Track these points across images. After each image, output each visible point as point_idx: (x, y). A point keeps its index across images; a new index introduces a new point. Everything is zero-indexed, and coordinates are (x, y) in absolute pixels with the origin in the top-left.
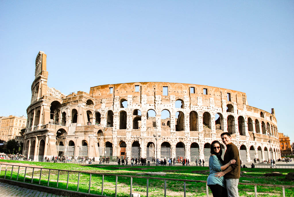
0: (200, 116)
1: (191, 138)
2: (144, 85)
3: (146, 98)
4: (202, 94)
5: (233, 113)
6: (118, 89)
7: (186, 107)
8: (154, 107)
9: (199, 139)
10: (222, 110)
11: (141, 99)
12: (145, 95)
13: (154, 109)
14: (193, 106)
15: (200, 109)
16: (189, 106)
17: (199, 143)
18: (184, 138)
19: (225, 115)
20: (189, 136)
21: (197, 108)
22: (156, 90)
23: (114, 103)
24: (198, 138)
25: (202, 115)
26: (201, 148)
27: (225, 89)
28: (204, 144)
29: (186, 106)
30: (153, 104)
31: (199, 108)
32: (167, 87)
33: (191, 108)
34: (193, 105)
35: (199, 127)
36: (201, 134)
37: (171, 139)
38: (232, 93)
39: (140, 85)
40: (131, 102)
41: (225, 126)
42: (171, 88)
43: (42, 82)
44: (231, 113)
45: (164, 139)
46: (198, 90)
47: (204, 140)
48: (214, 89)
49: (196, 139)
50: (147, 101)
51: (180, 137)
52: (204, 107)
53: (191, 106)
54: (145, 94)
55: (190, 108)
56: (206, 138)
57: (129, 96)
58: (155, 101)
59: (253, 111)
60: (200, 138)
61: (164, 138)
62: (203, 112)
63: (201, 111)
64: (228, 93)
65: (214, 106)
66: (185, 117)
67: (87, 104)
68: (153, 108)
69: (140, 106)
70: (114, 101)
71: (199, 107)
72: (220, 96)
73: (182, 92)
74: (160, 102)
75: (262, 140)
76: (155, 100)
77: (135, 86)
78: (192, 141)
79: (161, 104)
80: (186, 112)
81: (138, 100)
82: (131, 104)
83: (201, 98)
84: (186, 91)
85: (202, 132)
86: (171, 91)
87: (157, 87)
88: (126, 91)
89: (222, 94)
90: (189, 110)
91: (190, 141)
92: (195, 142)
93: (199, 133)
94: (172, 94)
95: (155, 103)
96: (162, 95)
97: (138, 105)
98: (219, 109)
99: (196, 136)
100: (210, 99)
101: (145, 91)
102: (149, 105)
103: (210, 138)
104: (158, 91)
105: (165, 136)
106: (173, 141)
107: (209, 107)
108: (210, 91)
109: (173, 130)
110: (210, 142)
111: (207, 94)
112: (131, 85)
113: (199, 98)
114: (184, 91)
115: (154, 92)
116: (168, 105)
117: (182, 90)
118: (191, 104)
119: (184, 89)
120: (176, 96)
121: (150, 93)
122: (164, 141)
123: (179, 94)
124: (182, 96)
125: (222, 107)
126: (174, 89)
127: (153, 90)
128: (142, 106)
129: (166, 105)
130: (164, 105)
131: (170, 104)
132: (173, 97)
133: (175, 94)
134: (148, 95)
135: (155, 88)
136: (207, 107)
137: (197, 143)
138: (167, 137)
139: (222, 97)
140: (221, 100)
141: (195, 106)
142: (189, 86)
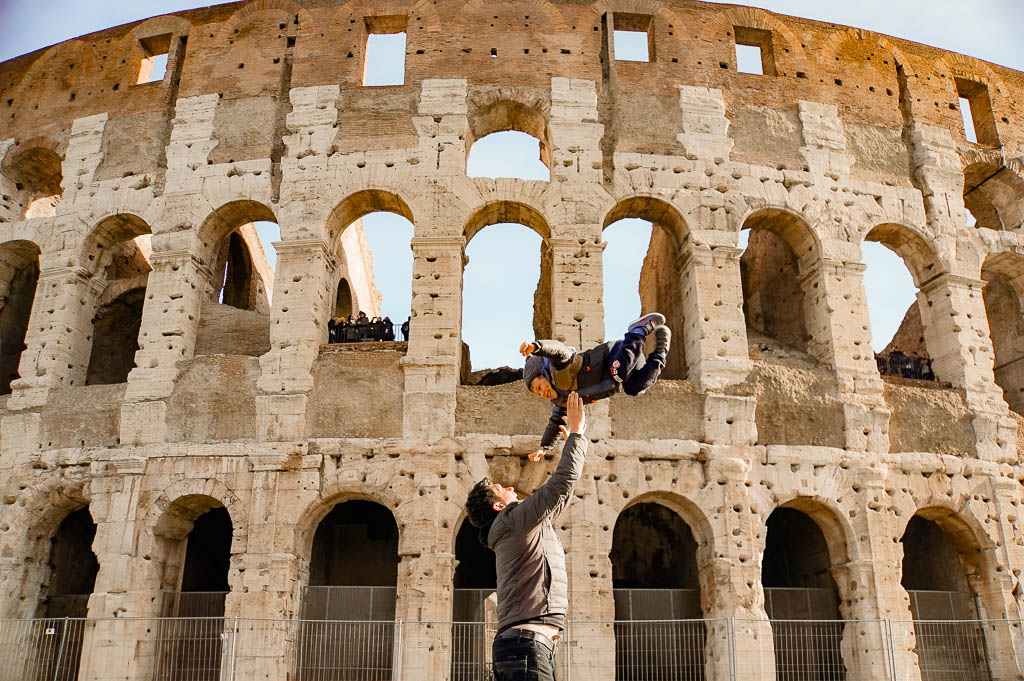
1: (620, 446)
2: (211, 27)
3: (211, 114)
4: (724, 66)
6: (17, 92)
7: (567, 164)
8: (265, 180)
9: (703, 461)
10: (928, 207)
11: (167, 133)
12: (207, 97)
13: (266, 201)
14: (636, 158)
15: (705, 181)
16: (599, 157)
17: (707, 501)
20: (603, 427)
21: (683, 178)
22: (299, 51)
24: (695, 447)
25: (729, 239)
26: (735, 552)
27: (936, 53)
28: (767, 510)
29: (569, 157)
30: (263, 164)
31: (696, 178)
33: (618, 178)
34: (640, 150)
36: (724, 412)
37: (402, 464)
38: (1000, 84)
39: (184, 26)
40: (86, 166)
41: (966, 339)
42: (436, 27)
45: (330, 464)
47: (771, 474)
48: (836, 38)
49: (674, 461)
50: (214, 136)
51: (506, 442)
52: (759, 171)
53: (621, 159)
54: (205, 90)
55: (608, 180)
56: (780, 452)
58: (284, 138)
60: (715, 451)
61: (338, 458)
62: (748, 213)
63: (718, 199)
65: (844, 164)
68: (258, 188)
69: (148, 191)
71: (701, 166)
72: (896, 90)
73: (535, 51)
74: (325, 139)
76: (282, 130)
77: (143, 42)
78: (635, 483)
79: (334, 150)
80: (571, 207)
81: (143, 145)
82: (87, 179)
83: (718, 98)
84: (572, 41)
85: (733, 390)
86: (429, 47)
87: (309, 29)
88: (67, 95)
89: (911, 81)
90: (601, 190)
91: (612, 478)
92: (666, 487)
93: (702, 398)
94: (443, 68)
95: (278, 153)
96: (345, 87)
97: (141, 177)
98: (891, 196)
99: (671, 430)
100: (797, 109)
101: (208, 70)
102: (230, 167)
103: (828, 454)
104: (317, 52)
105: (354, 434)
106: (428, 479)
107: (793, 175)
108: (797, 48)
109: (434, 371)
110: (827, 488)
111: (769, 69)
112: (114, 42)
113: (689, 94)
114: (553, 40)
115: (280, 67)
116: (398, 156)
117: (539, 36)
118: (622, 144)
119: (552, 32)
120: (480, 81)
121: (250, 81)
122: (328, 483)
123: (510, 68)
124: (528, 81)
125: (917, 180)
126: (459, 28)
127: (279, 50)
128: (169, 188)
129: (376, 160)
130: (358, 157)
131: (415, 143)
132: (447, 95)
133: (469, 68)
134: (228, 93)
135: (291, 32)
136: (780, 175)
137: (691, 496)
138: (367, 443)
139: (915, 106)
140: (908, 127)
141: (660, 160)
142: (600, 7)
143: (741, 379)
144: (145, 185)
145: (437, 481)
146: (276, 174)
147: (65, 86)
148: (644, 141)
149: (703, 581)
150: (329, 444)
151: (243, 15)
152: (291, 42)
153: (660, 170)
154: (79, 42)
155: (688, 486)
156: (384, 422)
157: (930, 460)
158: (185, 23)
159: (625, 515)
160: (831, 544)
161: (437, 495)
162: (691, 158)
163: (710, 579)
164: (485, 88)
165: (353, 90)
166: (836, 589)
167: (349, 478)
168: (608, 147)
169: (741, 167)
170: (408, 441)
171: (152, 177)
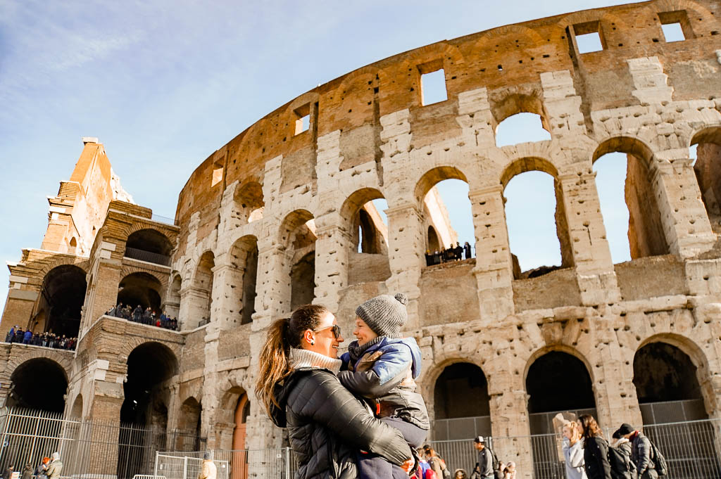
1: (629, 306)
2: (330, 93)
3: (338, 142)
4: (656, 41)
6: (237, 155)
7: (560, 126)
8: (374, 173)
11: (314, 157)
12: (334, 133)
13: (376, 186)
14: (606, 113)
15: (657, 118)
16: (581, 117)
18: (579, 312)
20: (615, 295)
21: (641, 119)
22: (382, 94)
23: (219, 219)
24: (683, 299)
29: (561, 121)
30: (371, 165)
31: (651, 117)
32: (441, 60)
33: (596, 128)
34: (608, 107)
35: (681, 230)
36: (701, 272)
37: (484, 336)
42: (461, 61)
45: (438, 342)
46: (624, 28)
49: (670, 311)
50: (341, 155)
51: (549, 313)
52: (695, 104)
53: (596, 116)
54: (332, 129)
55: (590, 131)
57: (268, 164)
58: (381, 147)
60: (699, 300)
61: (442, 338)
62: (692, 133)
63: (669, 128)
68: (370, 180)
69: (309, 193)
70: (220, 207)
71: (653, 109)
73: (526, 60)
74: (405, 142)
76: (379, 143)
77: (296, 112)
78: (643, 330)
79: (411, 148)
80: (569, 153)
81: (303, 168)
82: (276, 194)
83: (656, 63)
84: (549, 49)
85: (704, 256)
86: (459, 74)
87: (385, 80)
88: (261, 150)
90: (586, 138)
91: (627, 328)
92: (667, 330)
93: (683, 265)
94: (470, 84)
95: (379, 156)
96: (412, 109)
97: (304, 187)
99: (664, 290)
100: (716, 56)
101: (332, 118)
102: (352, 171)
104: (392, 92)
105: (451, 320)
106: (501, 344)
108: (707, 16)
109: (495, 274)
112: (280, 115)
113: (635, 64)
114: (535, 51)
115: (372, 106)
116: (451, 143)
117: (527, 50)
118: (595, 106)
119: (534, 46)
120: (495, 87)
121: (356, 118)
122: (438, 353)
123: (513, 74)
124: (525, 79)
126: (475, 58)
127: (370, 96)
128: (320, 190)
129: (438, 148)
130: (427, 149)
131: (460, 133)
132: (475, 100)
133: (486, 80)
134: (345, 128)
135: (375, 85)
136: (712, 103)
137: (686, 334)
138: (459, 325)
141: (623, 111)
142: (563, 24)
143: (710, 247)
144: (307, 190)
145: (507, 344)
146: (379, 170)
147: (259, 145)
148: (610, 101)
149: (705, 392)
150: (435, 329)
151: (347, 83)
152: (376, 90)
153: (625, 118)
154: (264, 121)
155: (683, 327)
156: (468, 311)
158: (316, 95)
159: (640, 353)
161: (509, 354)
162: (645, 105)
163: (710, 391)
164: (497, 91)
165: (417, 109)
167: (451, 349)
168: (586, 109)
169: (682, 103)
170: (485, 321)
171: (310, 185)
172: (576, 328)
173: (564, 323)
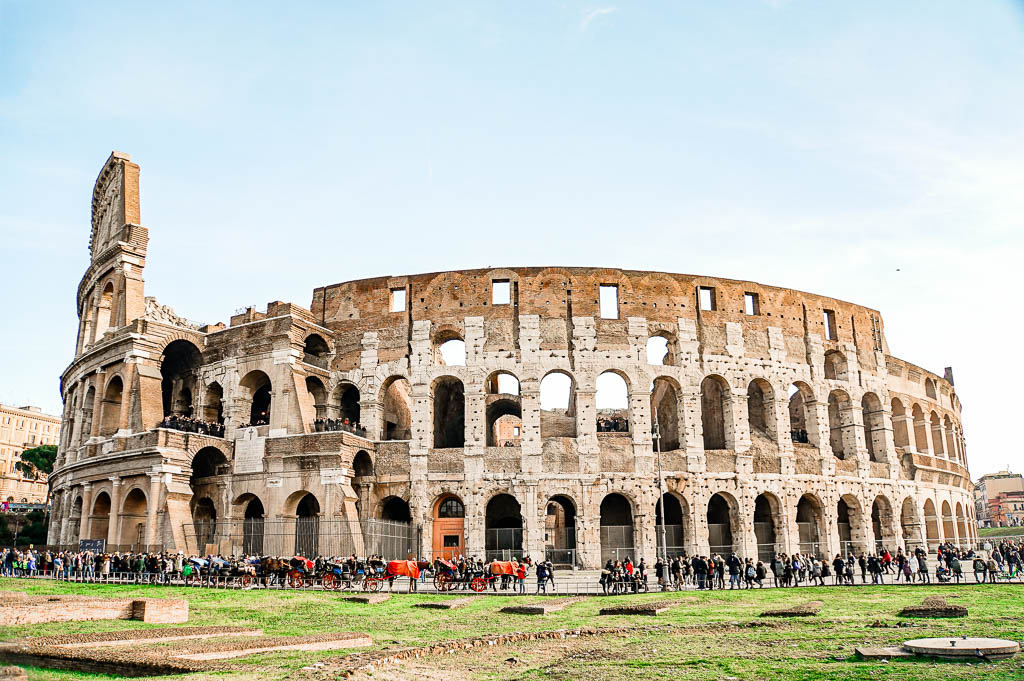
0: (738, 392)
1: (709, 475)
2: (529, 279)
3: (537, 325)
4: (741, 311)
5: (844, 383)
6: (425, 295)
7: (686, 359)
8: (568, 361)
9: (735, 479)
10: (811, 371)
11: (516, 331)
12: (533, 316)
13: (569, 370)
14: (711, 357)
15: (735, 366)
16: (697, 356)
17: (736, 494)
18: (686, 475)
19: (822, 389)
20: (703, 469)
21: (728, 365)
22: (574, 298)
23: (410, 349)
24: (733, 475)
25: (744, 392)
26: (746, 513)
27: (817, 297)
28: (755, 497)
29: (688, 356)
30: (566, 352)
31: (733, 365)
32: (616, 285)
33: (705, 366)
34: (713, 354)
35: (737, 436)
36: (743, 462)
37: (636, 482)
38: (839, 310)
39: (515, 276)
40: (478, 343)
41: (821, 428)
42: (631, 291)
43: (127, 267)
44: (839, 383)
45: (610, 482)
46: (726, 297)
47: (756, 484)
48: (782, 295)
49: (726, 480)
50: (541, 337)
51: (671, 474)
52: (754, 361)
53: (706, 357)
54: (532, 312)
55: (701, 366)
56: (760, 476)
57: (469, 320)
58: (573, 341)
59: (905, 373)
60: (739, 477)
61: (612, 480)
62: (749, 380)
63: (740, 374)
64: (825, 311)
65: (783, 355)
66: (686, 400)
67: (306, 350)
68: (565, 364)
69: (513, 360)
70: (410, 339)
71: (734, 360)
72: (802, 319)
73: (671, 305)
74: (591, 343)
75: (936, 477)
76: (571, 336)
77: (494, 281)
78: (714, 488)
79: (595, 349)
80: (689, 378)
81: (507, 337)
82: (480, 349)
83: (739, 327)
84: (685, 300)
85: (747, 453)
86: (630, 300)
87: (577, 287)
88: (457, 303)
89: (808, 312)
90: (699, 371)
91: (707, 487)
92: (724, 490)
93: (736, 457)
94: (636, 312)
95: (571, 347)
96: (596, 318)
97: (508, 353)
98: (799, 368)
99: (725, 468)
100: (767, 331)
101: (532, 302)
102: (550, 352)
103: (775, 476)
104: (582, 299)
105: (616, 470)
106: (645, 488)
107: (766, 362)
108: (767, 301)
109: (644, 447)
110: (774, 489)
111: (757, 312)
112: (478, 278)
113: (730, 326)
114: (677, 300)
115: (566, 305)
116: (623, 354)
117: (672, 297)
118: (706, 350)
119: (677, 296)
120: (651, 320)
121: (554, 311)
122: (610, 488)
123: (662, 314)
124: (668, 319)
125: (809, 361)
126: (641, 292)
127: (563, 296)
128: (523, 360)
129: (614, 355)
130: (606, 353)
131: (629, 349)
132: (638, 324)
133: (646, 312)
134: (544, 315)
135: (569, 288)
136: (761, 362)
137: (732, 493)
138: (623, 474)
139: (809, 325)
140: (806, 334)
141: (720, 358)
142: (695, 283)
143: (748, 449)
144: (510, 356)
145: (650, 489)
146: (572, 358)
147: (455, 298)
148: (714, 349)
149: (732, 521)
150: (609, 475)
151: (544, 275)
152: (569, 292)
154: (458, 275)
155: (730, 488)
156: (628, 465)
157: (807, 477)
158: (515, 275)
159: (711, 501)
160: (772, 507)
161: (649, 494)
162: (731, 356)
163: (737, 521)
164: (654, 323)
165: (599, 321)
166: (773, 522)
167: (617, 487)
168: (701, 352)
169: (748, 360)
170: (637, 474)
171: (514, 353)
172: (684, 483)
173: (678, 480)
